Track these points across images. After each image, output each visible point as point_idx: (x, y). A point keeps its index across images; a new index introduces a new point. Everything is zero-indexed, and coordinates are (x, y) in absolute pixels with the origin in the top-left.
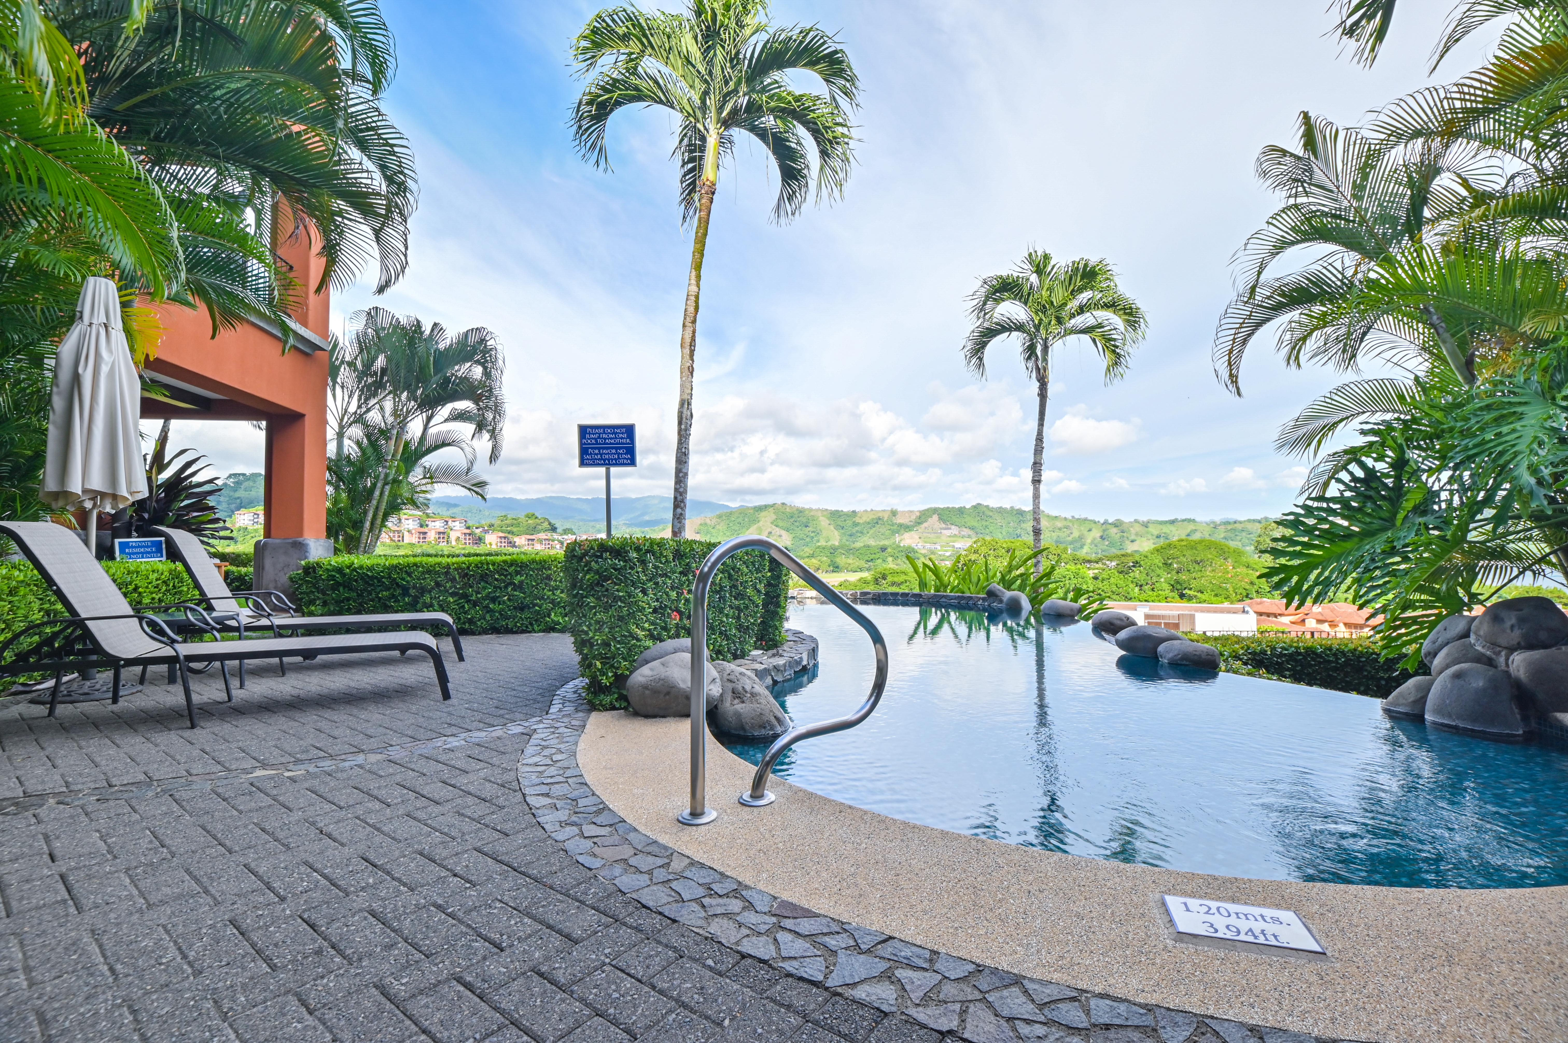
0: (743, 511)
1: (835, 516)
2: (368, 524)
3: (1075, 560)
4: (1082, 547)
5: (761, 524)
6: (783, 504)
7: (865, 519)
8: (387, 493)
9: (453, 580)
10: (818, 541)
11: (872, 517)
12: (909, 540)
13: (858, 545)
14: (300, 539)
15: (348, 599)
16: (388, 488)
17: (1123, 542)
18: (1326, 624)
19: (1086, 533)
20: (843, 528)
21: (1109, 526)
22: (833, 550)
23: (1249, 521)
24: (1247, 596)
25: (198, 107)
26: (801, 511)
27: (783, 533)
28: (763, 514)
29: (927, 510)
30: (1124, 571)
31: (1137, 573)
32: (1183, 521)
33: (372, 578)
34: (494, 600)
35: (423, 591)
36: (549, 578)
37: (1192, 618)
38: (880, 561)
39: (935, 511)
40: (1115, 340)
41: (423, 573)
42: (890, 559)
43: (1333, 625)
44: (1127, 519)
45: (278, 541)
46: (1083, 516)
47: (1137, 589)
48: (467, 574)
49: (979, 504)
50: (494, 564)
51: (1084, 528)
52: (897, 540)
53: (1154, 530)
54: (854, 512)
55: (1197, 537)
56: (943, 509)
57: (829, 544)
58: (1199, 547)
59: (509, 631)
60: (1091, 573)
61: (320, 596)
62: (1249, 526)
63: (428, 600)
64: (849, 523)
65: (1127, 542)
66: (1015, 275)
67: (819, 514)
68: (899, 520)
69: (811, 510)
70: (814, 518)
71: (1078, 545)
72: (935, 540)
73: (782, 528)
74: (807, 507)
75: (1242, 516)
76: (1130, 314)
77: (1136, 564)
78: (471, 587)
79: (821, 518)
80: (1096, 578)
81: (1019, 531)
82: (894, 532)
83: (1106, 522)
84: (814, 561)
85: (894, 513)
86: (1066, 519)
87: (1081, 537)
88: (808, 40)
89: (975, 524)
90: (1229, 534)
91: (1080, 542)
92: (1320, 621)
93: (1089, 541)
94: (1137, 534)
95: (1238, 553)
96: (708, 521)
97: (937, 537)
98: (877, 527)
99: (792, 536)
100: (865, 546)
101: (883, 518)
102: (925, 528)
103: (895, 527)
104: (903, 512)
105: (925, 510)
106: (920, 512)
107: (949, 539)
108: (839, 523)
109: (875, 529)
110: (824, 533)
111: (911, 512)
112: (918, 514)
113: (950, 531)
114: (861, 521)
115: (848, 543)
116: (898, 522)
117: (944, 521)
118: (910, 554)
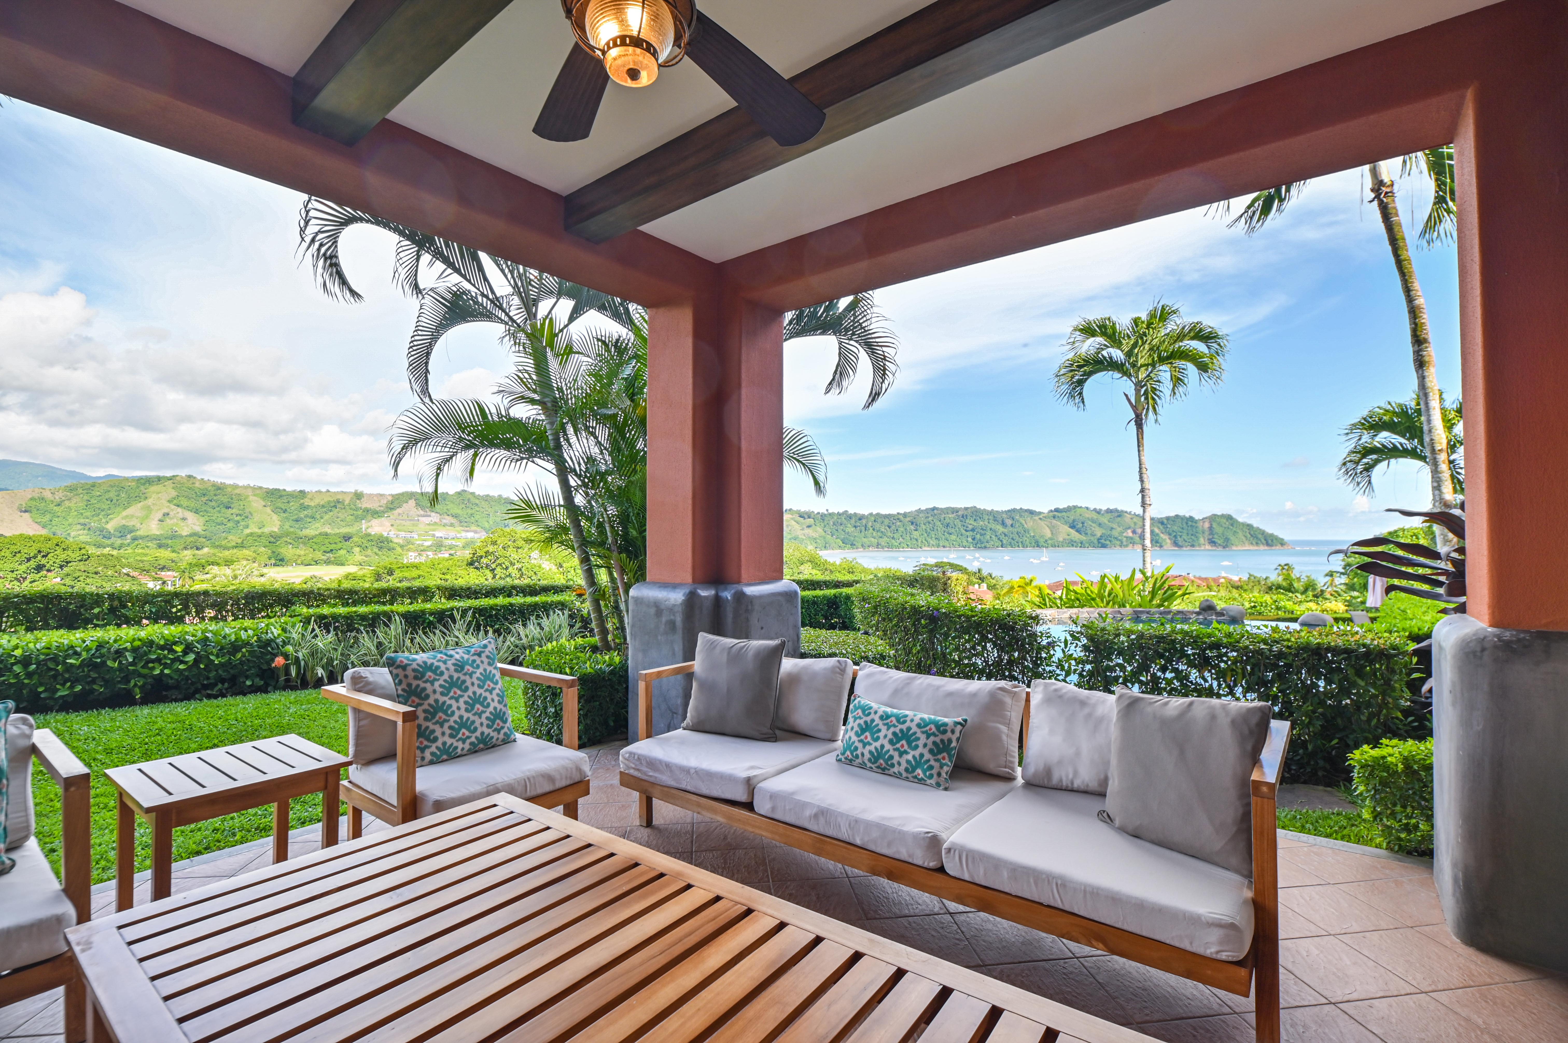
0: (117, 484)
1: (273, 496)
5: (150, 502)
6: (189, 477)
7: (317, 501)
11: (327, 498)
12: (377, 527)
13: (309, 532)
20: (285, 511)
22: (274, 539)
26: (219, 488)
27: (189, 515)
28: (154, 488)
29: (402, 494)
38: (342, 552)
39: (410, 495)
42: (357, 549)
52: (364, 527)
54: (302, 492)
57: (266, 530)
64: (294, 505)
67: (249, 492)
68: (365, 504)
69: (236, 486)
70: (240, 497)
72: (411, 528)
73: (188, 508)
74: (229, 482)
79: (251, 498)
82: (358, 519)
85: (358, 496)
89: (459, 512)
96: (47, 495)
97: (413, 525)
98: (336, 511)
99: (202, 520)
100: (320, 534)
101: (344, 500)
102: (399, 514)
103: (360, 512)
104: (370, 495)
105: (400, 494)
106: (393, 496)
107: (428, 527)
108: (280, 505)
109: (331, 513)
110: (256, 517)
111: (381, 495)
112: (390, 498)
113: (430, 519)
114: (312, 504)
115: (292, 530)
116: (363, 507)
117: (423, 507)
118: (382, 543)
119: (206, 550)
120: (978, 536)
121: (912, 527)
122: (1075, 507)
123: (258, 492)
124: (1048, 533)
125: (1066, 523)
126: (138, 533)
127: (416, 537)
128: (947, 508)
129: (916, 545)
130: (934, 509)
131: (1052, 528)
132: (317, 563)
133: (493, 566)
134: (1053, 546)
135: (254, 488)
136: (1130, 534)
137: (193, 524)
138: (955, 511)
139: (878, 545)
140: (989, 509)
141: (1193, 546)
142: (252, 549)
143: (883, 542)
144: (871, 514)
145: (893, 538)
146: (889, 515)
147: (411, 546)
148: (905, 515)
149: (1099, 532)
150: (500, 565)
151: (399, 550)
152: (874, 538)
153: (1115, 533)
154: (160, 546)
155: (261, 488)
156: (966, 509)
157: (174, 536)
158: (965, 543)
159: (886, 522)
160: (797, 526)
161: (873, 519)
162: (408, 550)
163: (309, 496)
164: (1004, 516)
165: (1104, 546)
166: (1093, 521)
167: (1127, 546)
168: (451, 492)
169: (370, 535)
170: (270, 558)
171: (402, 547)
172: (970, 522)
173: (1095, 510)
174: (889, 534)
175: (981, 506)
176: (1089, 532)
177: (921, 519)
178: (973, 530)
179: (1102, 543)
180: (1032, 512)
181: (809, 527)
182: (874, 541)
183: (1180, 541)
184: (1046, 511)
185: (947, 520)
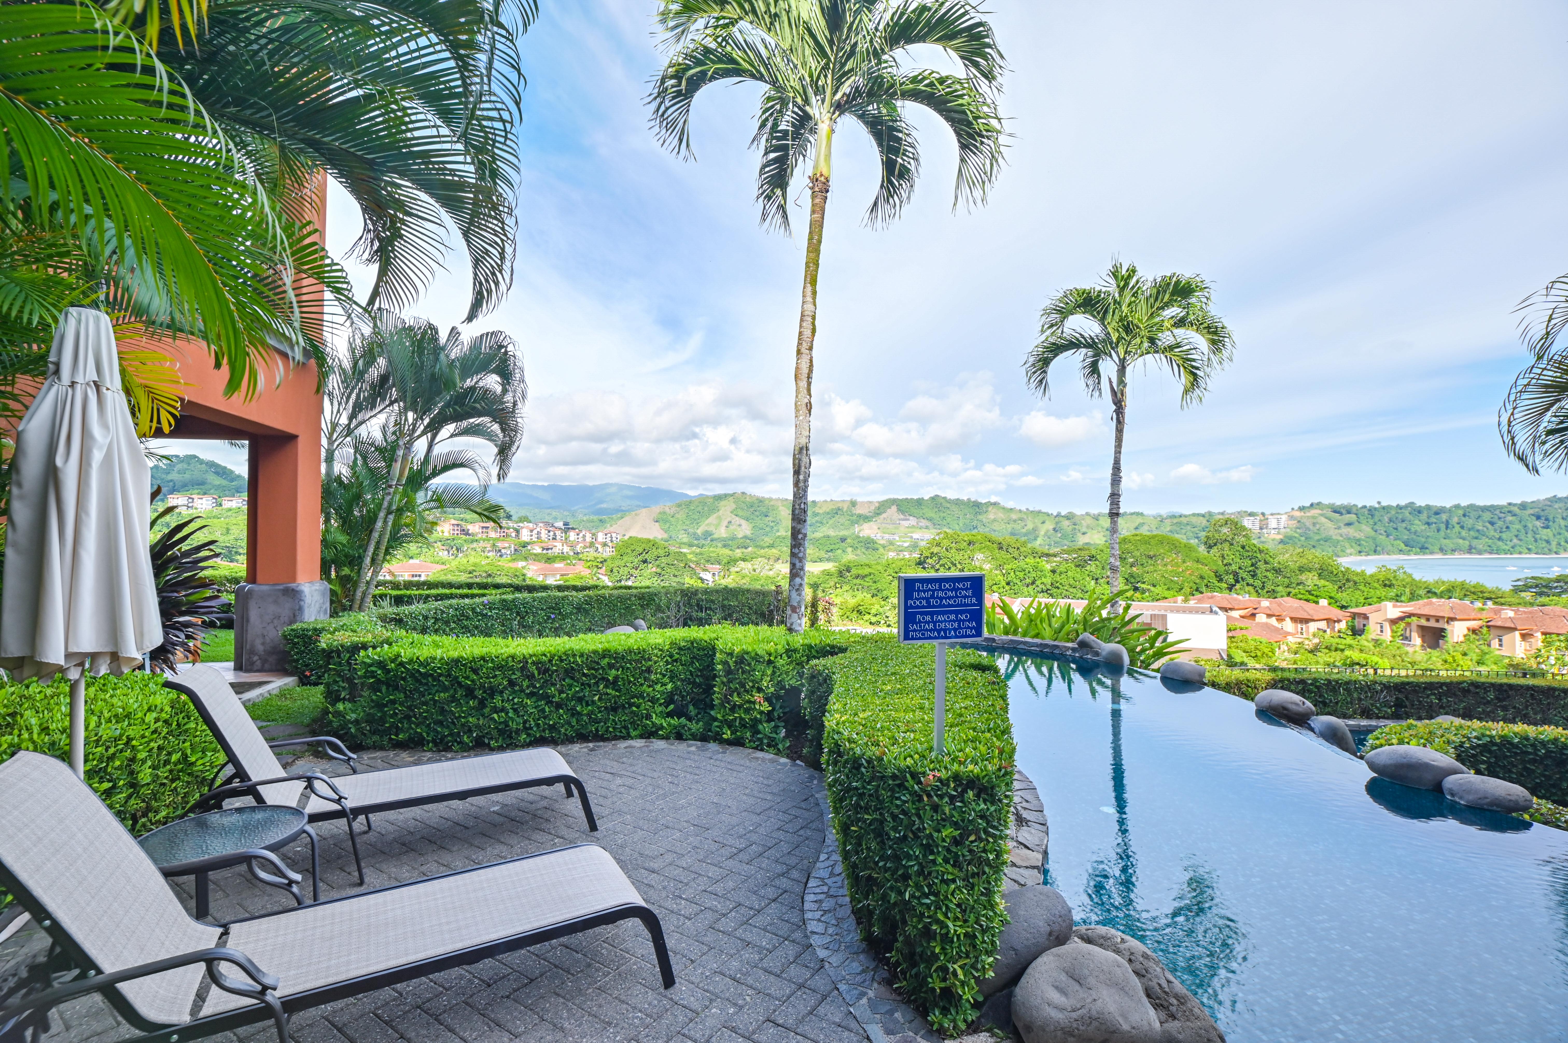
0: (702, 500)
2: (368, 560)
3: (1034, 553)
4: (1035, 539)
5: (720, 513)
6: (743, 493)
7: (825, 509)
8: (390, 524)
9: (531, 677)
10: (778, 531)
11: (831, 507)
12: (868, 530)
14: (293, 585)
15: (393, 702)
16: (391, 517)
17: (1075, 534)
18: (1274, 618)
19: (1040, 525)
21: (1061, 519)
23: (1194, 515)
24: (1197, 590)
25: (232, 48)
26: (761, 501)
27: (743, 522)
28: (723, 503)
29: (886, 501)
30: (1080, 565)
31: (1092, 567)
32: (1131, 514)
33: (426, 675)
34: (580, 700)
35: (492, 692)
36: (649, 670)
37: (1164, 617)
38: (839, 551)
39: (894, 501)
40: (1194, 360)
41: (493, 669)
42: (850, 550)
43: (1280, 619)
44: (1079, 511)
45: (265, 588)
46: (1037, 509)
47: (1093, 582)
48: (547, 670)
49: (937, 496)
50: (582, 655)
51: (1038, 521)
52: (857, 530)
53: (1104, 523)
55: (1144, 531)
56: (901, 500)
58: (1153, 542)
59: (599, 737)
60: (1048, 567)
61: (346, 685)
62: (1194, 520)
63: (499, 704)
65: (1079, 534)
66: (1098, 288)
67: (780, 504)
68: (859, 511)
69: (771, 499)
70: (774, 508)
71: (1032, 537)
72: (893, 531)
73: (742, 517)
74: (767, 496)
75: (1187, 510)
76: (1215, 333)
77: (1092, 558)
78: (554, 685)
79: (781, 508)
80: (1053, 572)
81: (975, 523)
82: (853, 523)
83: (1058, 515)
84: (774, 551)
85: (853, 504)
86: (1020, 511)
87: (1035, 530)
88: (943, 10)
89: (933, 515)
90: (1175, 527)
91: (1033, 534)
92: (1269, 616)
93: (1042, 533)
94: (1088, 527)
95: (1189, 548)
96: (667, 509)
97: (896, 528)
98: (837, 517)
99: (751, 526)
100: (824, 537)
101: (843, 508)
102: (884, 519)
103: (855, 518)
104: (862, 502)
105: (884, 501)
106: (879, 502)
107: (907, 530)
109: (834, 519)
111: (870, 502)
112: (877, 505)
113: (909, 522)
114: (821, 511)
116: (857, 513)
117: (903, 512)
118: (869, 544)
119: (750, 549)
121: (1538, 524)
126: (715, 536)
127: (897, 538)
132: (820, 560)
133: (937, 566)
137: (745, 529)
139: (1470, 550)
143: (1480, 544)
144: (1457, 507)
145: (1500, 539)
146: (1492, 506)
147: (891, 547)
148: (1523, 506)
150: (943, 565)
151: (881, 550)
152: (1464, 539)
154: (725, 546)
157: (733, 538)
159: (1487, 516)
160: (1329, 524)
161: (1461, 512)
162: (888, 550)
168: (926, 498)
169: (860, 537)
171: (884, 547)
174: (1492, 533)
181: (1349, 524)
182: (1464, 543)
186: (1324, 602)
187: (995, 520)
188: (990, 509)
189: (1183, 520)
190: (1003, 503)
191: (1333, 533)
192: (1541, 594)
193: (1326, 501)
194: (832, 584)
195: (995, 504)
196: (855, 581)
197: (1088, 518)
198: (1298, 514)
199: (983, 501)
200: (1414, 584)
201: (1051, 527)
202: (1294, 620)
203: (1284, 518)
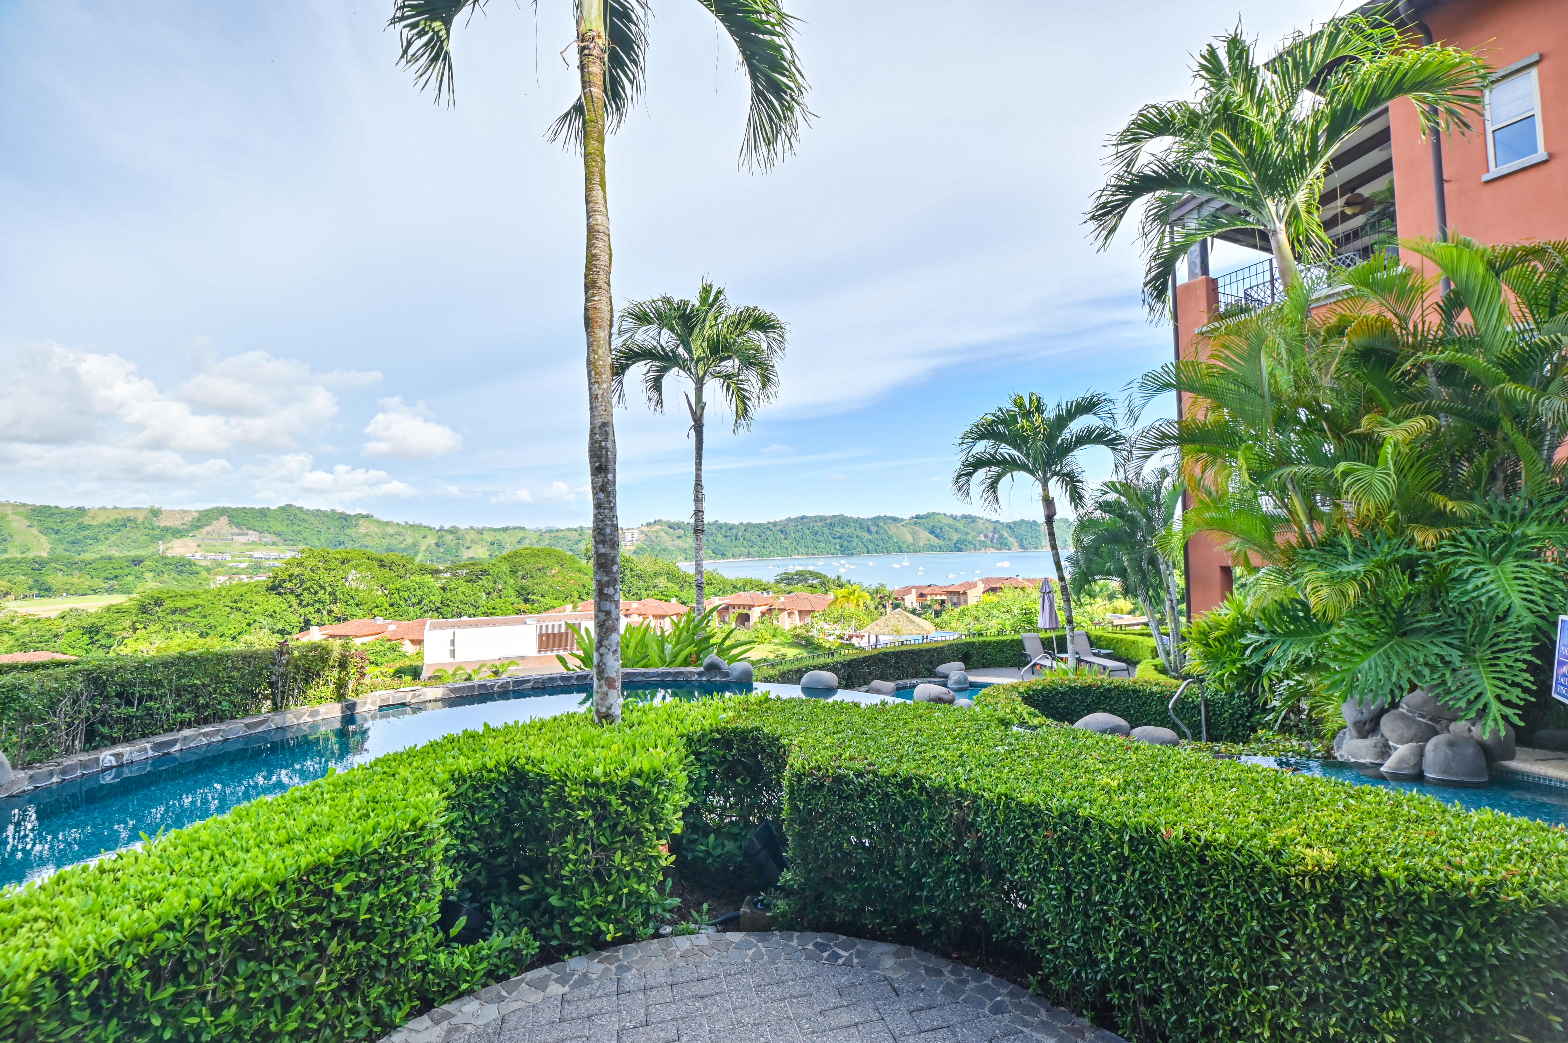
3: (423, 570)
4: (418, 554)
7: (100, 520)
11: (114, 516)
12: (179, 548)
13: (87, 556)
17: (459, 548)
19: (420, 540)
20: (57, 532)
21: (444, 533)
22: (39, 565)
23: (568, 529)
24: (580, 598)
29: (212, 510)
31: (484, 582)
32: (515, 528)
38: (130, 578)
39: (224, 511)
44: (463, 526)
46: (417, 522)
47: (484, 596)
49: (289, 505)
51: (418, 536)
52: (161, 549)
53: (488, 537)
54: (80, 509)
55: (529, 544)
56: (236, 510)
57: (30, 555)
58: (542, 555)
60: (437, 584)
62: (568, 534)
64: (71, 524)
65: (463, 549)
67: (9, 510)
68: (164, 522)
71: (411, 553)
72: (222, 549)
75: (559, 525)
77: (484, 572)
79: (11, 517)
80: (444, 589)
81: (344, 538)
82: (154, 539)
83: (441, 529)
85: (156, 513)
86: (398, 525)
87: (415, 545)
89: (283, 529)
90: (555, 541)
91: (413, 549)
93: (423, 548)
94: (472, 541)
97: (226, 545)
98: (125, 531)
100: (101, 558)
101: (136, 518)
102: (208, 533)
103: (157, 532)
104: (171, 511)
105: (209, 510)
106: (199, 512)
107: (244, 547)
108: (50, 525)
109: (120, 534)
110: (18, 540)
111: (185, 512)
112: (196, 515)
113: (246, 537)
114: (94, 523)
115: (67, 553)
116: (162, 524)
117: (237, 525)
118: (183, 567)
120: (845, 544)
121: (782, 536)
122: (934, 514)
123: (20, 510)
124: (909, 539)
125: (926, 529)
127: (229, 558)
128: (816, 517)
129: (785, 553)
130: (803, 517)
131: (914, 534)
132: (95, 592)
133: (299, 591)
134: (915, 551)
135: (15, 506)
136: (983, 538)
138: (823, 519)
139: (749, 555)
140: (856, 517)
141: (1036, 548)
142: (8, 577)
143: (753, 551)
144: (741, 524)
145: (763, 547)
147: (220, 569)
148: (775, 524)
149: (955, 537)
151: (204, 574)
152: (745, 547)
153: (970, 538)
155: (24, 505)
156: (834, 517)
158: (833, 551)
159: (757, 531)
160: (667, 537)
162: (216, 574)
163: (90, 514)
164: (870, 523)
165: (960, 550)
166: (950, 527)
167: (980, 549)
168: (273, 508)
169: (167, 558)
170: (31, 588)
171: (208, 570)
172: (838, 530)
173: (952, 516)
174: (760, 543)
175: (848, 514)
176: (947, 537)
177: (791, 527)
178: (840, 538)
179: (958, 547)
180: (895, 519)
181: (679, 537)
182: (745, 550)
183: (1025, 543)
184: (907, 517)
185: (816, 529)
186: (674, 600)
187: (367, 535)
188: (361, 522)
189: (560, 534)
190: (378, 515)
191: (669, 544)
192: (789, 584)
193: (664, 519)
194: (127, 624)
195: (367, 516)
196: (170, 618)
197: (472, 533)
198: (645, 529)
199: (352, 514)
200: (725, 582)
201: (434, 542)
202: (655, 617)
203: (636, 532)
